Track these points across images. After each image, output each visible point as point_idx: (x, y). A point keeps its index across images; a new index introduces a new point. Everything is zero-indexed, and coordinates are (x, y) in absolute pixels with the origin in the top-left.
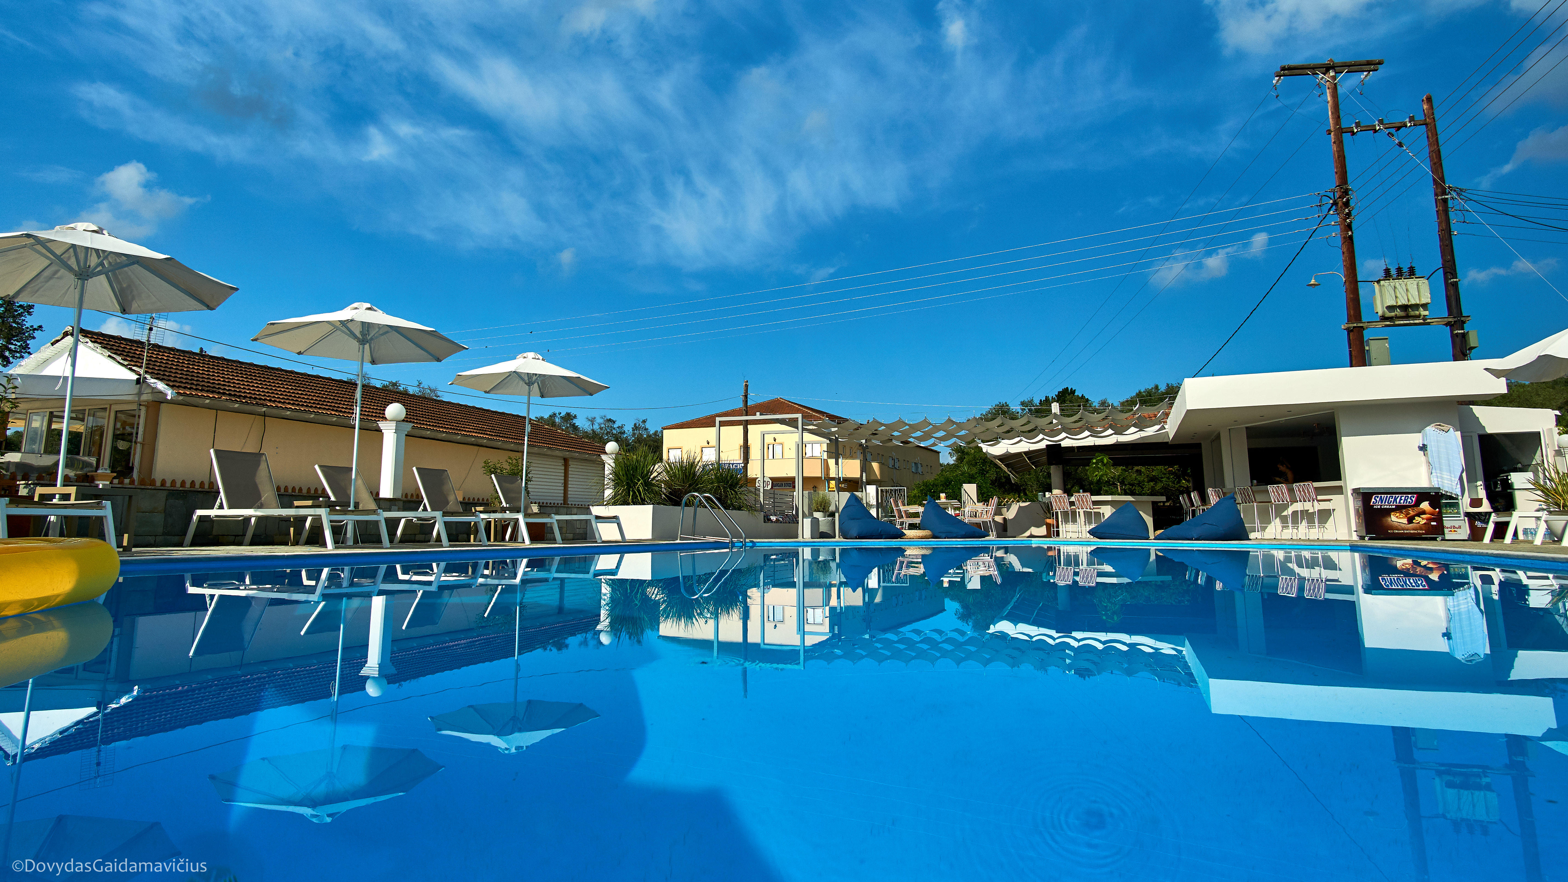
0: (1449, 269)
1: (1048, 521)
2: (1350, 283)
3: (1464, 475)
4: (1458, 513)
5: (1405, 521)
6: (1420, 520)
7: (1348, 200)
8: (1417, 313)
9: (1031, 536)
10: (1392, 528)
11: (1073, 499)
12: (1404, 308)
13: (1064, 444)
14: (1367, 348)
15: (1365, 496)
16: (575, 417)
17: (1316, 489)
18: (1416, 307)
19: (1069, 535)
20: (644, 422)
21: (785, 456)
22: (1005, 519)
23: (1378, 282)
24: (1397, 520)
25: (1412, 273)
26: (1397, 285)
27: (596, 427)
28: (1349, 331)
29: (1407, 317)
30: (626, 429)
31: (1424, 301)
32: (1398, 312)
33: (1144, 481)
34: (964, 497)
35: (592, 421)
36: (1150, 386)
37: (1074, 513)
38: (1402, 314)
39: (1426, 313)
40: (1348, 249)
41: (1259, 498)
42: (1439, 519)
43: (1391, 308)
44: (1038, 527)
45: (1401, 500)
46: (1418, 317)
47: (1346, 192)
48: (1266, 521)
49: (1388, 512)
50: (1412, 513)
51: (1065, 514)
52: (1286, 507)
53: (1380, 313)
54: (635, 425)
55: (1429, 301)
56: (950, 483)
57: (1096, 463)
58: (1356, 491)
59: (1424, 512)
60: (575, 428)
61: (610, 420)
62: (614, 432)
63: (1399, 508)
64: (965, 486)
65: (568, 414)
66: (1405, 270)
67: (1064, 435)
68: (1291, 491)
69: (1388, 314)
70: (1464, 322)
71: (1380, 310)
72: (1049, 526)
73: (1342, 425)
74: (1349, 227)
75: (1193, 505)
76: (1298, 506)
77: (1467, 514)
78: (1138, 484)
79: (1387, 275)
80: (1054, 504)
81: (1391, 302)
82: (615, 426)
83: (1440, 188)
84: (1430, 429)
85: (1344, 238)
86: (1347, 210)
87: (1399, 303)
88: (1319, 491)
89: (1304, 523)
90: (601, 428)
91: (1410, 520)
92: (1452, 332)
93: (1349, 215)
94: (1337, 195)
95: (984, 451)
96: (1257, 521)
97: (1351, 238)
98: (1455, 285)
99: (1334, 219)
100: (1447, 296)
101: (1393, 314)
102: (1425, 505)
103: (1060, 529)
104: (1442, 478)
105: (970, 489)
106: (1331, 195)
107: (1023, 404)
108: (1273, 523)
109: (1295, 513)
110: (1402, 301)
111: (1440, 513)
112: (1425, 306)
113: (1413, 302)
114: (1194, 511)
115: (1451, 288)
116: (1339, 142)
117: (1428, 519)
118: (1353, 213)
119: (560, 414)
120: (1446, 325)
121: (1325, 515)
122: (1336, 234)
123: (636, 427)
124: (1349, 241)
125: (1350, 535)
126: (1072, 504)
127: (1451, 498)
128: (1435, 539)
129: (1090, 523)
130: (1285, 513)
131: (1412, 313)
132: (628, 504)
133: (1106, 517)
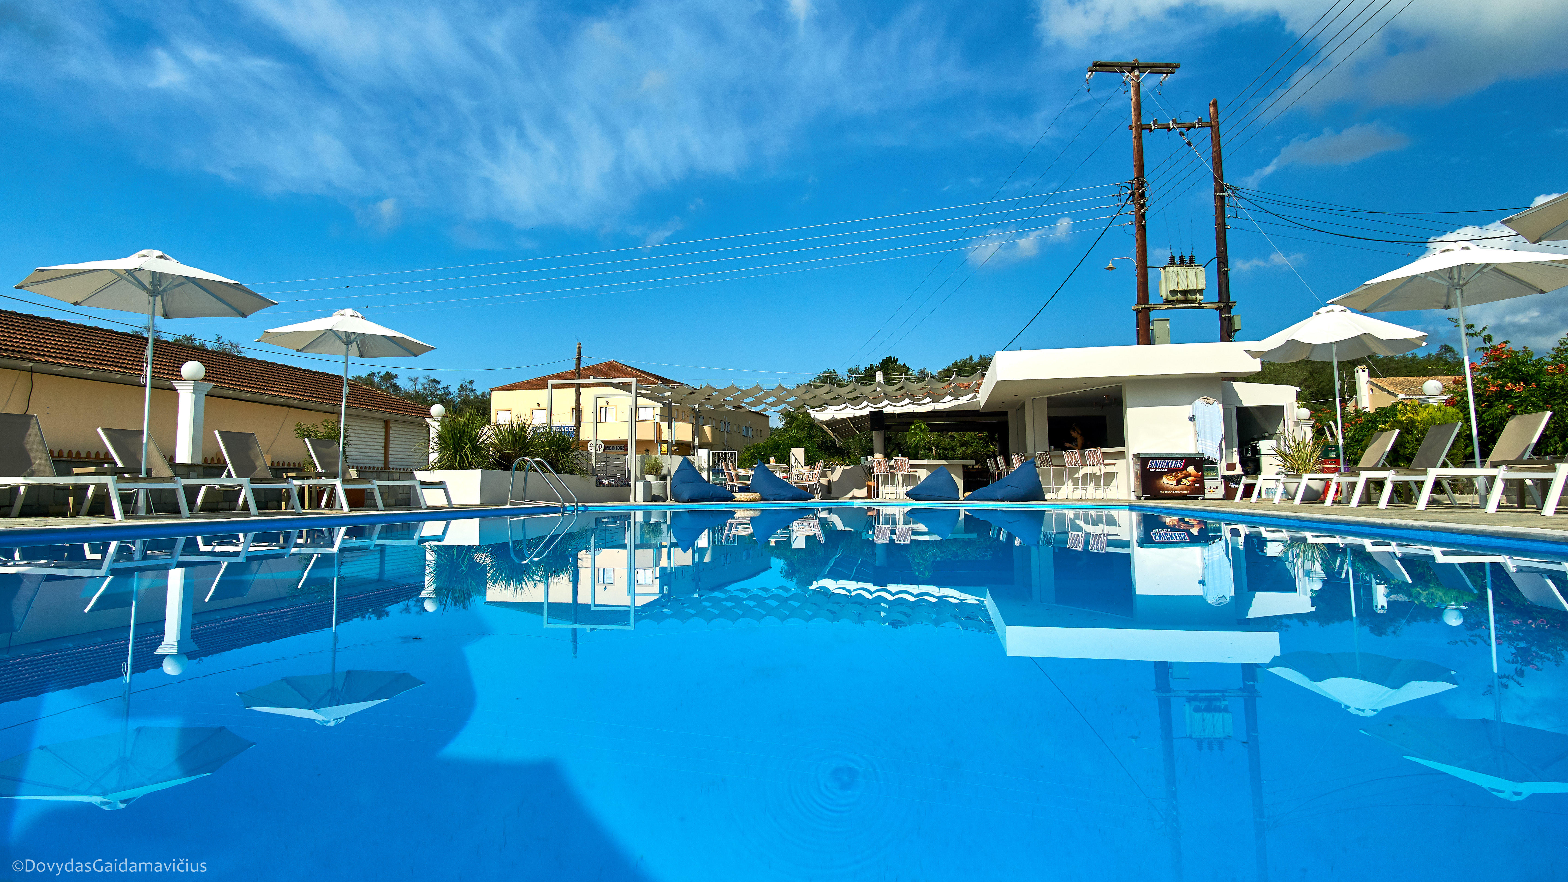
0: (1222, 259)
1: (869, 483)
2: (1141, 268)
3: (1223, 442)
4: (1217, 476)
5: (1174, 483)
6: (1187, 482)
7: (1143, 192)
8: (1194, 297)
9: (854, 498)
10: (1164, 489)
11: (892, 463)
12: (1184, 292)
13: (886, 411)
14: (1152, 328)
15: (1143, 460)
16: (396, 376)
17: (1103, 454)
18: (1193, 292)
19: (888, 496)
20: (471, 382)
21: (618, 420)
22: (829, 481)
23: (1164, 268)
24: (1168, 482)
25: (1192, 261)
26: (1180, 271)
27: (419, 387)
28: (1138, 311)
29: (1186, 301)
30: (451, 390)
31: (1200, 288)
32: (1179, 296)
33: (956, 445)
34: (792, 461)
35: (415, 381)
36: (965, 357)
37: (893, 476)
38: (1182, 298)
39: (1201, 298)
40: (1141, 237)
41: (1056, 462)
42: (1201, 481)
43: (1173, 292)
44: (860, 489)
45: (1172, 464)
46: (1194, 301)
47: (1142, 185)
48: (1060, 483)
49: (1161, 475)
50: (1180, 476)
51: (885, 477)
52: (1077, 470)
53: (1164, 297)
54: (461, 385)
55: (1204, 287)
56: (779, 446)
57: (915, 429)
58: (1136, 456)
59: (1190, 475)
60: (396, 388)
61: (434, 381)
62: (439, 392)
63: (1170, 472)
64: (793, 450)
65: (388, 374)
66: (1187, 258)
67: (886, 402)
68: (1082, 456)
69: (1171, 298)
70: (1231, 307)
71: (1164, 293)
72: (870, 488)
73: (1128, 397)
74: (1143, 217)
75: (998, 468)
76: (1087, 470)
77: (1224, 477)
78: (951, 449)
79: (1172, 262)
80: (875, 467)
81: (1174, 287)
82: (440, 386)
83: (1219, 186)
84: (1199, 402)
85: (1138, 226)
86: (1142, 201)
87: (1180, 288)
88: (1106, 456)
89: (1092, 485)
90: (425, 389)
91: (1178, 482)
92: (1221, 315)
93: (1143, 205)
94: (1135, 187)
95: (812, 416)
96: (1053, 482)
97: (1144, 227)
98: (1226, 273)
99: (1131, 209)
100: (1219, 284)
101: (1174, 298)
102: (1191, 469)
103: (880, 491)
104: (1206, 445)
105: (798, 453)
106: (1129, 186)
107: (850, 371)
108: (1066, 485)
109: (1085, 475)
110: (1183, 287)
111: (1203, 475)
112: (1200, 292)
113: (1191, 288)
114: (999, 474)
115: (1222, 276)
116: (1139, 138)
117: (1193, 481)
118: (1147, 204)
119: (379, 373)
120: (1217, 309)
121: (1110, 477)
122: (1131, 222)
123: (462, 388)
124: (1142, 229)
125: (1129, 495)
126: (891, 467)
127: (1212, 462)
128: (1197, 498)
129: (907, 485)
130: (1076, 476)
131: (1190, 298)
132: (455, 469)
133: (922, 480)
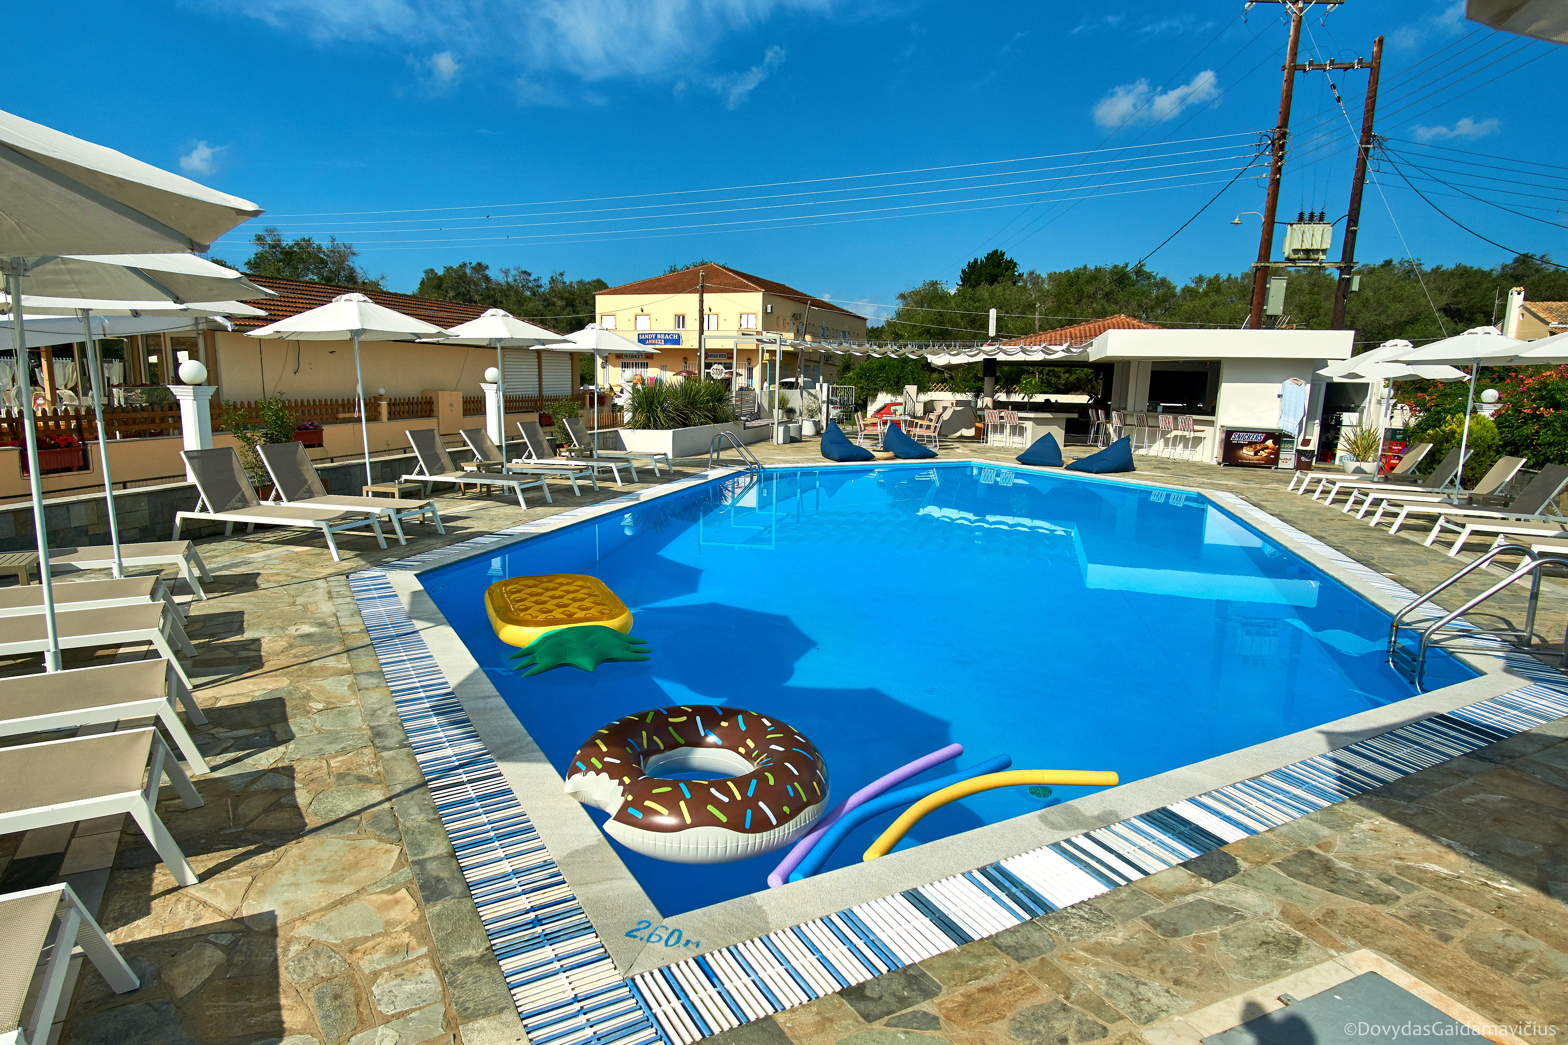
0: (1353, 217)
1: (978, 425)
2: (1268, 224)
3: (1304, 419)
4: (1292, 448)
5: (1252, 454)
6: (1263, 454)
7: (1284, 144)
9: (962, 437)
10: (1242, 458)
12: (1307, 251)
13: (999, 358)
14: (1268, 286)
15: (1228, 433)
19: (996, 444)
23: (1292, 225)
24: (1247, 452)
26: (1306, 228)
27: (510, 279)
29: (1308, 260)
31: (1324, 247)
34: (905, 397)
40: (1273, 191)
42: (1277, 453)
43: (1295, 251)
44: (968, 429)
45: (1253, 438)
47: (1284, 135)
48: (1152, 441)
50: (1259, 448)
53: (1286, 255)
59: (1267, 448)
62: (530, 285)
64: (907, 387)
69: (1293, 256)
71: (1287, 251)
72: (978, 430)
74: (1279, 170)
77: (1298, 451)
79: (1301, 219)
83: (1367, 135)
84: (1288, 383)
85: (1271, 180)
86: (1281, 154)
87: (1304, 248)
89: (1181, 445)
90: (516, 281)
91: (1256, 453)
93: (1281, 158)
94: (1276, 136)
95: (931, 362)
96: (1146, 440)
97: (1278, 180)
99: (1268, 159)
101: (1296, 256)
102: (1269, 443)
104: (1288, 421)
105: (911, 390)
106: (1270, 135)
108: (1157, 443)
109: (1176, 436)
111: (1279, 448)
112: (1324, 251)
115: (1350, 235)
117: (1269, 453)
121: (1197, 441)
122: (1266, 175)
124: (1276, 183)
125: (1212, 460)
127: (1290, 437)
128: (1270, 468)
129: (1014, 434)
130: (1168, 436)
131: (1312, 257)
